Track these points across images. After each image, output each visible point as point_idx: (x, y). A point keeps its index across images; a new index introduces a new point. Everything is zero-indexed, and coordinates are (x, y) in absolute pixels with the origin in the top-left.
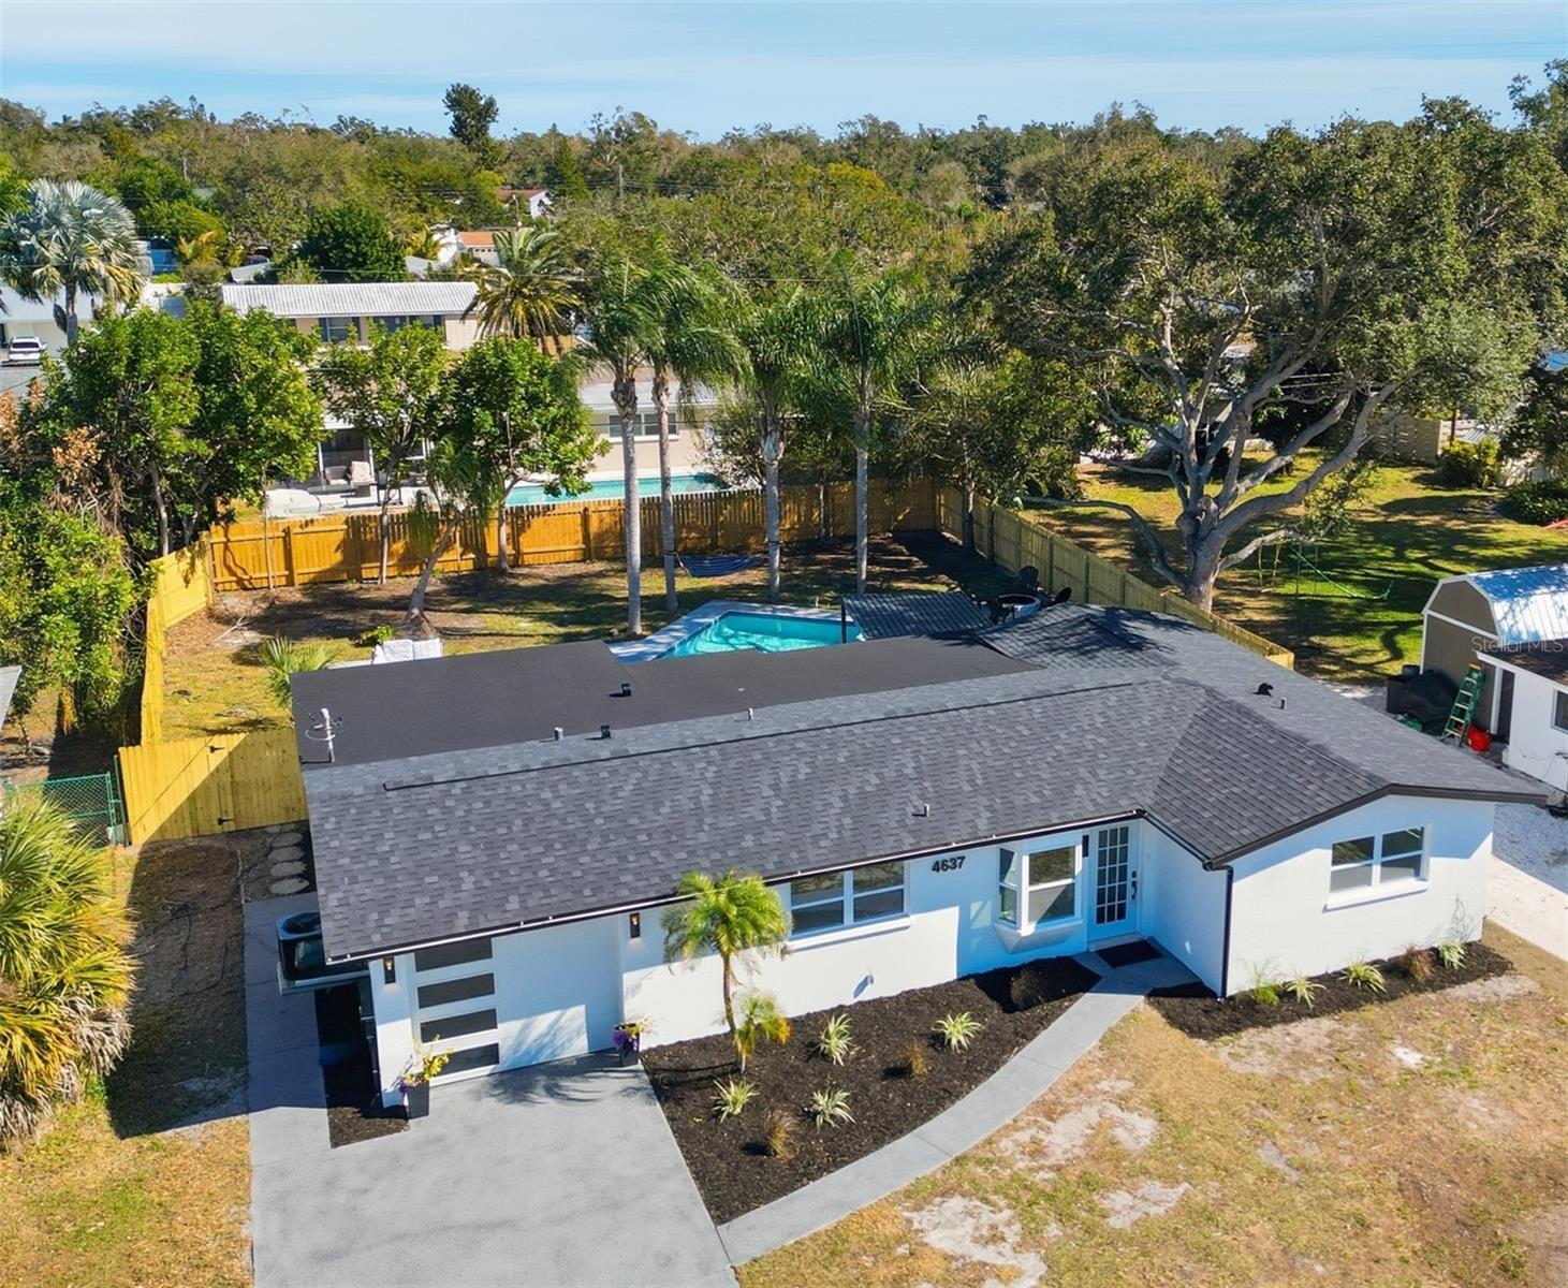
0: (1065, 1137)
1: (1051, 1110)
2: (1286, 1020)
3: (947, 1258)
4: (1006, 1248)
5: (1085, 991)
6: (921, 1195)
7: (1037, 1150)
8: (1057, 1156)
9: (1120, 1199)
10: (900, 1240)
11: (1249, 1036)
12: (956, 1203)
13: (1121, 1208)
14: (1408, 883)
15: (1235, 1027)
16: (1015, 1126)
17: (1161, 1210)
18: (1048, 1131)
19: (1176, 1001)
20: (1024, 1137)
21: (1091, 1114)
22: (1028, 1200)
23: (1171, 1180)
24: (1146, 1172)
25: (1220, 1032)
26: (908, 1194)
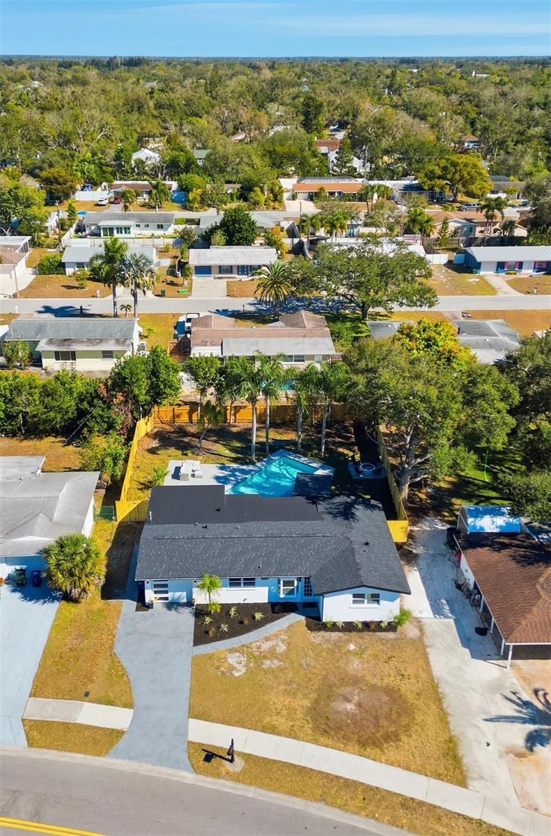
0: (266, 646)
1: (267, 639)
2: (332, 631)
3: (230, 664)
4: (241, 666)
5: (293, 612)
6: (232, 651)
7: (259, 648)
8: (262, 649)
9: (268, 662)
10: (223, 659)
11: (322, 633)
12: (238, 654)
13: (267, 664)
14: (376, 605)
15: (319, 630)
16: (258, 641)
17: (273, 666)
18: (264, 643)
19: (311, 620)
20: (258, 644)
21: (275, 642)
22: (251, 656)
23: (280, 661)
24: (277, 658)
25: (315, 630)
26: (229, 650)
